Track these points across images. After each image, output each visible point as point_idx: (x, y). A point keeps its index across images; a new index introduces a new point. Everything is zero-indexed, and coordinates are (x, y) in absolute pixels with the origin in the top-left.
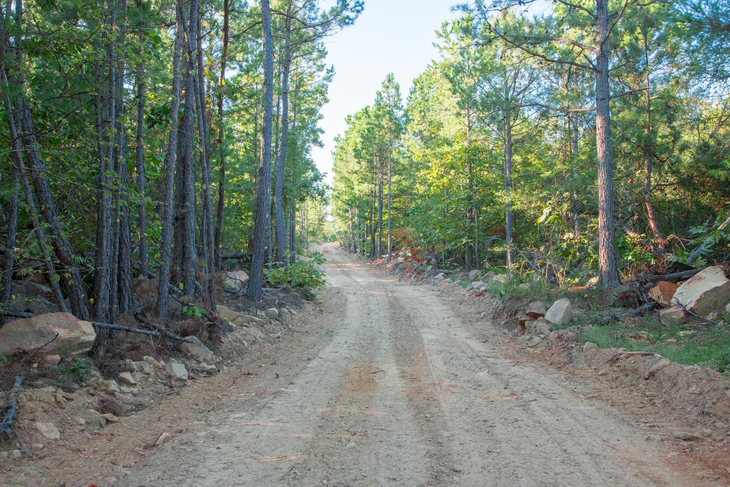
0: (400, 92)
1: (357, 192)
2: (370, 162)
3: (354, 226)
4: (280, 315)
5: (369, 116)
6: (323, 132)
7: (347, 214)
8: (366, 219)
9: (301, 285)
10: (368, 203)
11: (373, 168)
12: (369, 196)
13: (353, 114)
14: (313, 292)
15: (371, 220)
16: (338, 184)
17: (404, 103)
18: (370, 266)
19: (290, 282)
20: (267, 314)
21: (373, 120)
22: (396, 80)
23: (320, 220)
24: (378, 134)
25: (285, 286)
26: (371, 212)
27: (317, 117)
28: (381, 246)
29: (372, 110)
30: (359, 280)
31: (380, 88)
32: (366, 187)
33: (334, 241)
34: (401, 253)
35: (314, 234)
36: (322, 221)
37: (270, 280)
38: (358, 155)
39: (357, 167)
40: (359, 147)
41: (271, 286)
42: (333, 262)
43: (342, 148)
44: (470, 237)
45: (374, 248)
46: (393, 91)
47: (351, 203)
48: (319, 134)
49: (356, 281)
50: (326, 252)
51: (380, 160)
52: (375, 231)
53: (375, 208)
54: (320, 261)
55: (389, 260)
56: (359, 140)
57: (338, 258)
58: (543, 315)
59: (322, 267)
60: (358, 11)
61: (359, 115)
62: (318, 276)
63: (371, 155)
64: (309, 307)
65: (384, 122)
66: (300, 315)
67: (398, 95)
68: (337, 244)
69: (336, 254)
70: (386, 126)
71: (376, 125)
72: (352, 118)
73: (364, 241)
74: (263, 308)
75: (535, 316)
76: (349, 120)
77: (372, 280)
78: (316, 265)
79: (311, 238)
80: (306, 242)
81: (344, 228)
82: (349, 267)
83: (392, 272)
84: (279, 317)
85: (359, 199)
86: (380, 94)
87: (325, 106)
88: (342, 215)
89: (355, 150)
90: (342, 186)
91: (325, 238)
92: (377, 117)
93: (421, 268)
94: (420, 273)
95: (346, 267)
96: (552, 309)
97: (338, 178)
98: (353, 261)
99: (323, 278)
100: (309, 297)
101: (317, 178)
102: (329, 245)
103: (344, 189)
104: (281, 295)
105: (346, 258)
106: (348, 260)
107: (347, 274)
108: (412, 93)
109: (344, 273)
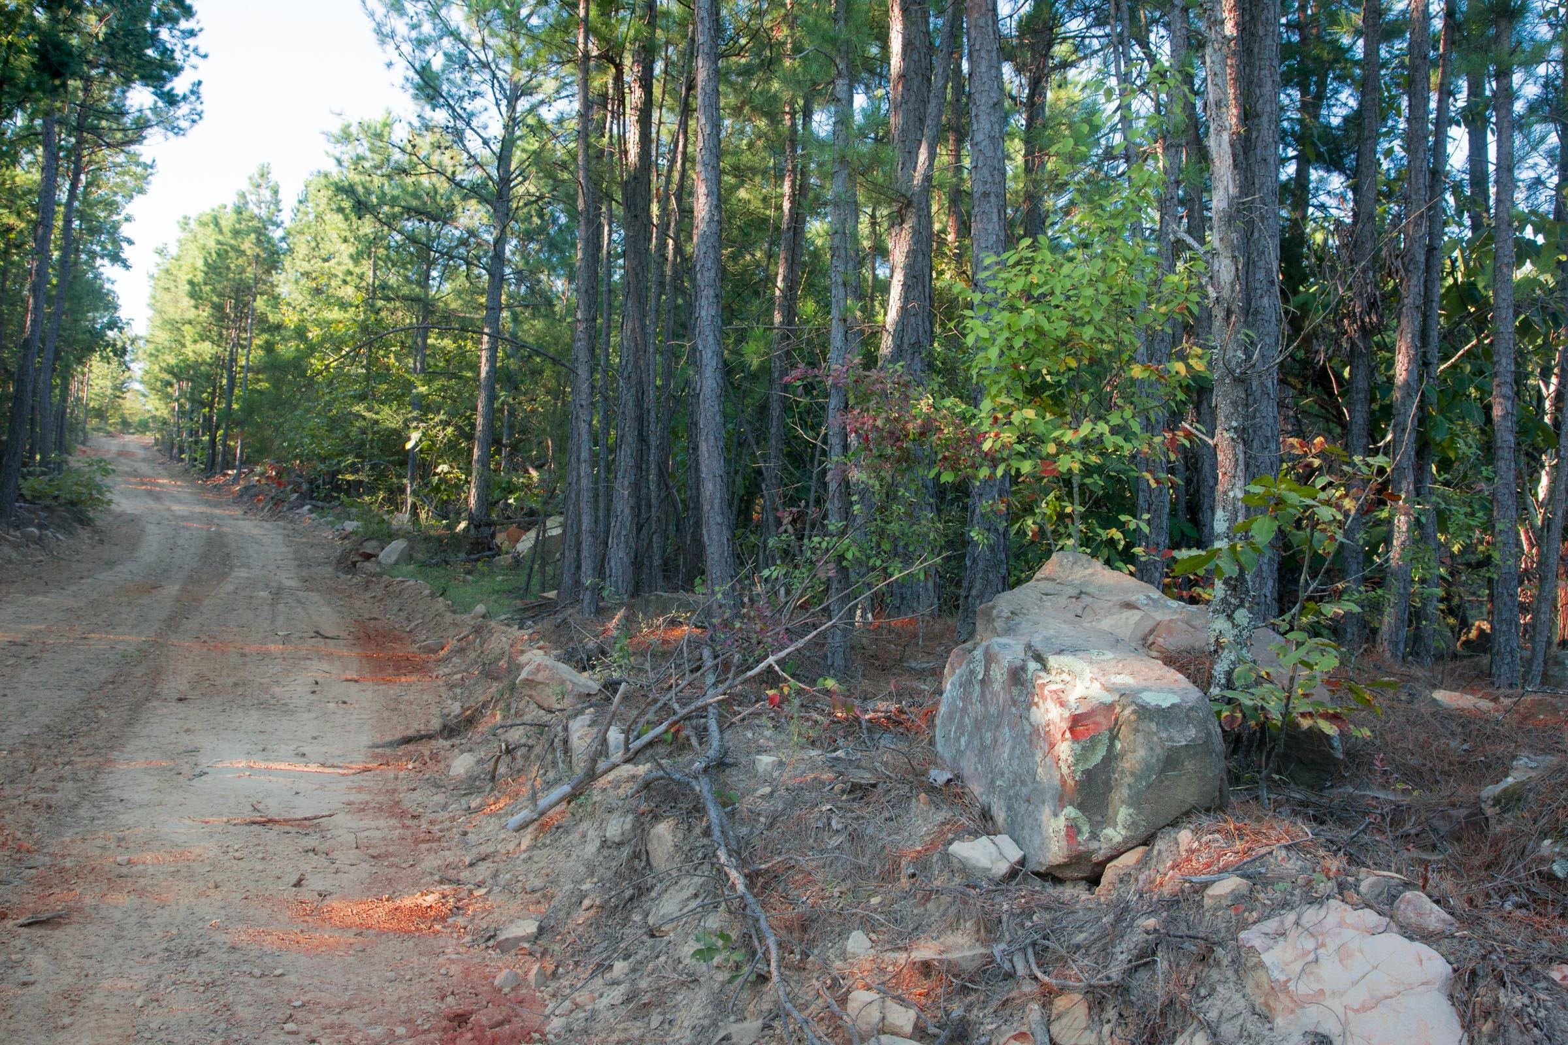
0: (280, 197)
1: (191, 354)
2: (218, 308)
3: (182, 413)
4: (40, 538)
5: (221, 232)
6: (130, 242)
7: (169, 390)
8: (203, 404)
9: (73, 503)
10: (208, 377)
11: (221, 319)
12: (210, 365)
13: (193, 215)
14: (91, 515)
15: (211, 408)
16: (157, 332)
17: (286, 217)
18: (202, 487)
19: (56, 498)
20: (23, 535)
21: (227, 238)
22: (273, 177)
23: (115, 388)
24: (234, 262)
25: (48, 502)
26: (213, 394)
27: (121, 217)
28: (224, 455)
29: (228, 220)
30: (176, 507)
31: (245, 186)
32: (207, 349)
33: (143, 433)
34: (258, 469)
35: (100, 414)
36: (120, 389)
37: (24, 492)
38: (195, 293)
39: (191, 314)
40: (200, 277)
41: (26, 501)
42: (135, 473)
43: (167, 271)
44: (357, 456)
45: (214, 455)
46: (267, 194)
47: (178, 372)
48: (124, 245)
49: (169, 509)
50: (123, 453)
51: (236, 307)
52: (218, 427)
53: (221, 387)
54: (107, 472)
55: (236, 479)
56: (200, 264)
57: (144, 468)
58: (376, 556)
59: (108, 481)
60: (194, 121)
61: (204, 219)
62: (100, 492)
63: (220, 295)
64: (84, 534)
65: (248, 245)
66: (71, 542)
67: (277, 202)
68: (149, 438)
69: (144, 460)
70: (249, 252)
71: (232, 247)
72: (192, 222)
73: (196, 442)
74: (17, 527)
75: (368, 557)
76: (185, 223)
77: (198, 509)
78: (98, 478)
79: (95, 422)
80: (83, 430)
81: (163, 412)
82: (162, 486)
83: (238, 499)
84: (39, 541)
85: (196, 365)
86: (243, 196)
87: (138, 198)
88: (162, 389)
89: (191, 283)
90: (163, 337)
91: (126, 424)
92: (236, 233)
93: (281, 496)
94: (277, 502)
95: (158, 485)
96: (387, 549)
97: (158, 322)
98: (172, 476)
99: (109, 496)
100: (85, 522)
101: (113, 324)
102: (132, 440)
103: (167, 344)
104: (43, 514)
105: (160, 469)
106: (163, 472)
107: (157, 497)
108: (300, 202)
109: (150, 493)
